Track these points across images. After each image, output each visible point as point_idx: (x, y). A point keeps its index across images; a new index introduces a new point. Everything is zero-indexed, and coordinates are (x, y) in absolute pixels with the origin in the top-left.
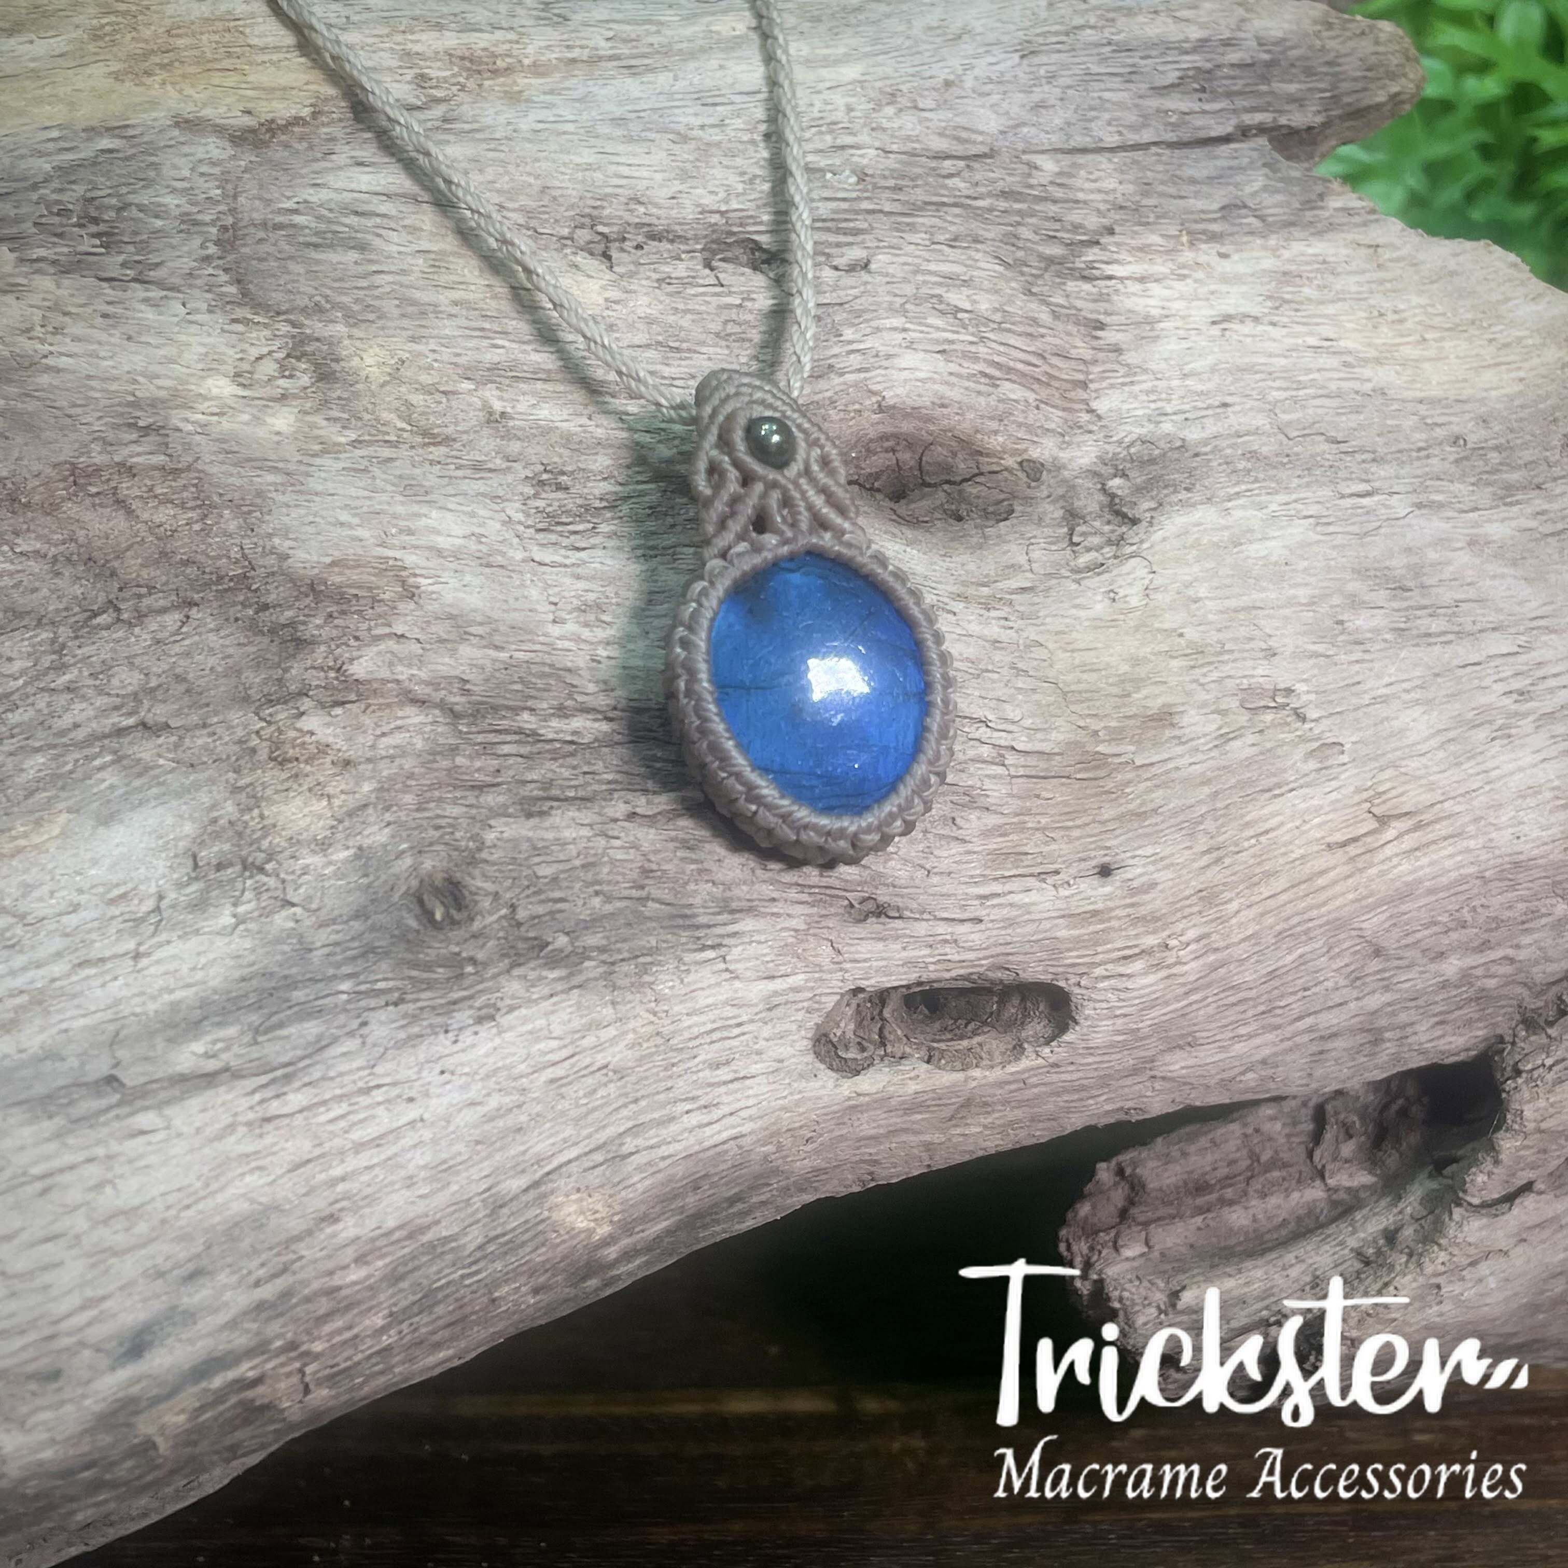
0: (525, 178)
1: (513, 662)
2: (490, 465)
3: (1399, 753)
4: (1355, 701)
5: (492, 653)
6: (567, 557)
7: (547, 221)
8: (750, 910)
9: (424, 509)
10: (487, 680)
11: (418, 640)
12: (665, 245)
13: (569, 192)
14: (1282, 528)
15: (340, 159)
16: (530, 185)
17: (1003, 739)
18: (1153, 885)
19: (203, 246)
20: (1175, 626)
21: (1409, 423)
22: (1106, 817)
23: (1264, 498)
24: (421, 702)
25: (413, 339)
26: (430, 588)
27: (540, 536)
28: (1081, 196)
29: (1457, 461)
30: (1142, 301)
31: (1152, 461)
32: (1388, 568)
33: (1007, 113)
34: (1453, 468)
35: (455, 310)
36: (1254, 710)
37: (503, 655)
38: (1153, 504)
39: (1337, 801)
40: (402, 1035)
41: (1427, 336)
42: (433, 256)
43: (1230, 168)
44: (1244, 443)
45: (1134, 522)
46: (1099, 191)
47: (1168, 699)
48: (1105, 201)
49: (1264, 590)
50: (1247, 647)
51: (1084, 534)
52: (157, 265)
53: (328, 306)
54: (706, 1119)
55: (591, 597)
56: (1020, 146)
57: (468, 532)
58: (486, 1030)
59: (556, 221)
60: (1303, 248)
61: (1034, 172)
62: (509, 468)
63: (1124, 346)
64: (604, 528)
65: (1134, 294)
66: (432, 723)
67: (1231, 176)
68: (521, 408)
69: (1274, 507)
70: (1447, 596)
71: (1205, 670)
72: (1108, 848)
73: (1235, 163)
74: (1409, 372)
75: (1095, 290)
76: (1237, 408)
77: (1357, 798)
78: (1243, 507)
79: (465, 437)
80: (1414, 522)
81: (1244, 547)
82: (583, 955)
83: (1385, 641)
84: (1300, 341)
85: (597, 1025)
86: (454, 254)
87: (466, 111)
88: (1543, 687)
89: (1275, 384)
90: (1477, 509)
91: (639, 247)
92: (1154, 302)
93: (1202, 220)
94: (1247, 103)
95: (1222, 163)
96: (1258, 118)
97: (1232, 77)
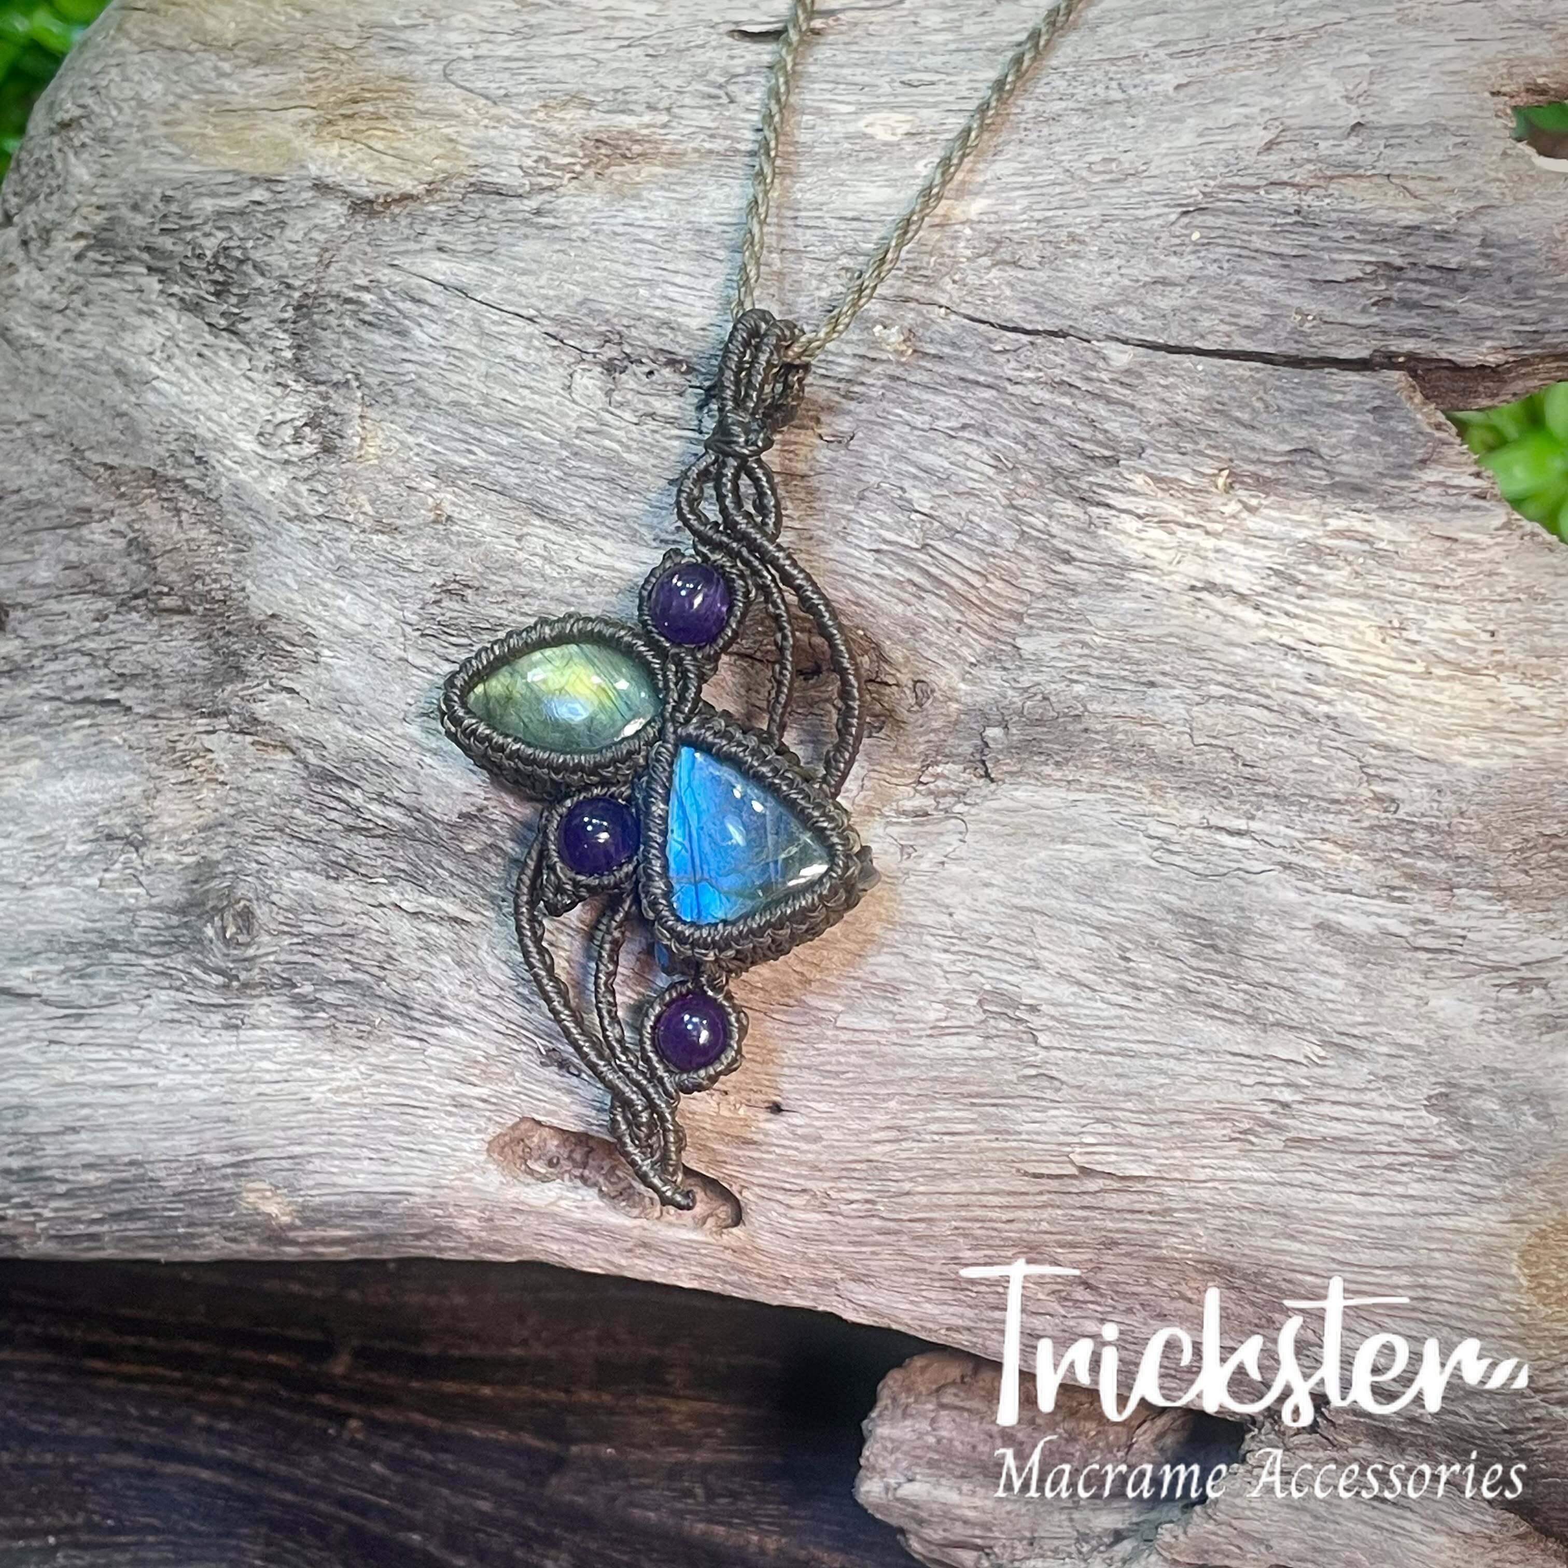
0: (573, 287)
1: (363, 745)
2: (412, 566)
3: (1119, 1114)
4: (1101, 1045)
5: (350, 731)
6: (435, 666)
7: (576, 333)
8: (456, 1022)
9: (344, 592)
10: (339, 753)
11: (307, 700)
12: (676, 378)
13: (609, 307)
14: (1120, 839)
15: (428, 242)
16: (574, 295)
18: (818, 1139)
19: (283, 310)
20: (951, 902)
21: (1342, 767)
24: (293, 753)
25: (411, 430)
26: (329, 660)
27: (421, 641)
28: (1139, 401)
29: (1371, 828)
30: (1130, 543)
32: (1210, 922)
34: (1360, 835)
35: (452, 410)
36: (989, 1014)
37: (357, 735)
38: (1016, 768)
39: (1038, 1133)
40: (168, 1016)
42: (456, 353)
43: (1329, 405)
45: (990, 780)
46: (1163, 400)
47: (902, 974)
48: (1163, 413)
50: (1013, 950)
51: (937, 776)
52: (247, 320)
53: (355, 384)
54: (385, 1170)
57: (368, 622)
58: (228, 1035)
59: (588, 334)
60: (1358, 522)
61: (1101, 364)
62: (425, 572)
63: (1081, 588)
65: (1124, 532)
66: (294, 773)
67: (1323, 415)
68: (466, 515)
70: (1259, 973)
71: (955, 958)
72: (781, 1090)
73: (1339, 397)
74: (1383, 706)
75: (1084, 517)
76: (1161, 691)
77: (1058, 1139)
78: (1093, 805)
79: (409, 531)
80: (1267, 881)
82: (322, 1006)
83: (1165, 995)
84: (1275, 636)
85: (314, 1064)
86: (473, 356)
87: (563, 204)
88: (1311, 1108)
89: (1220, 678)
90: (1349, 892)
91: (651, 373)
92: (1140, 547)
93: (1260, 461)
94: (1405, 323)
95: (1325, 396)
96: (1410, 345)
97: (1424, 282)
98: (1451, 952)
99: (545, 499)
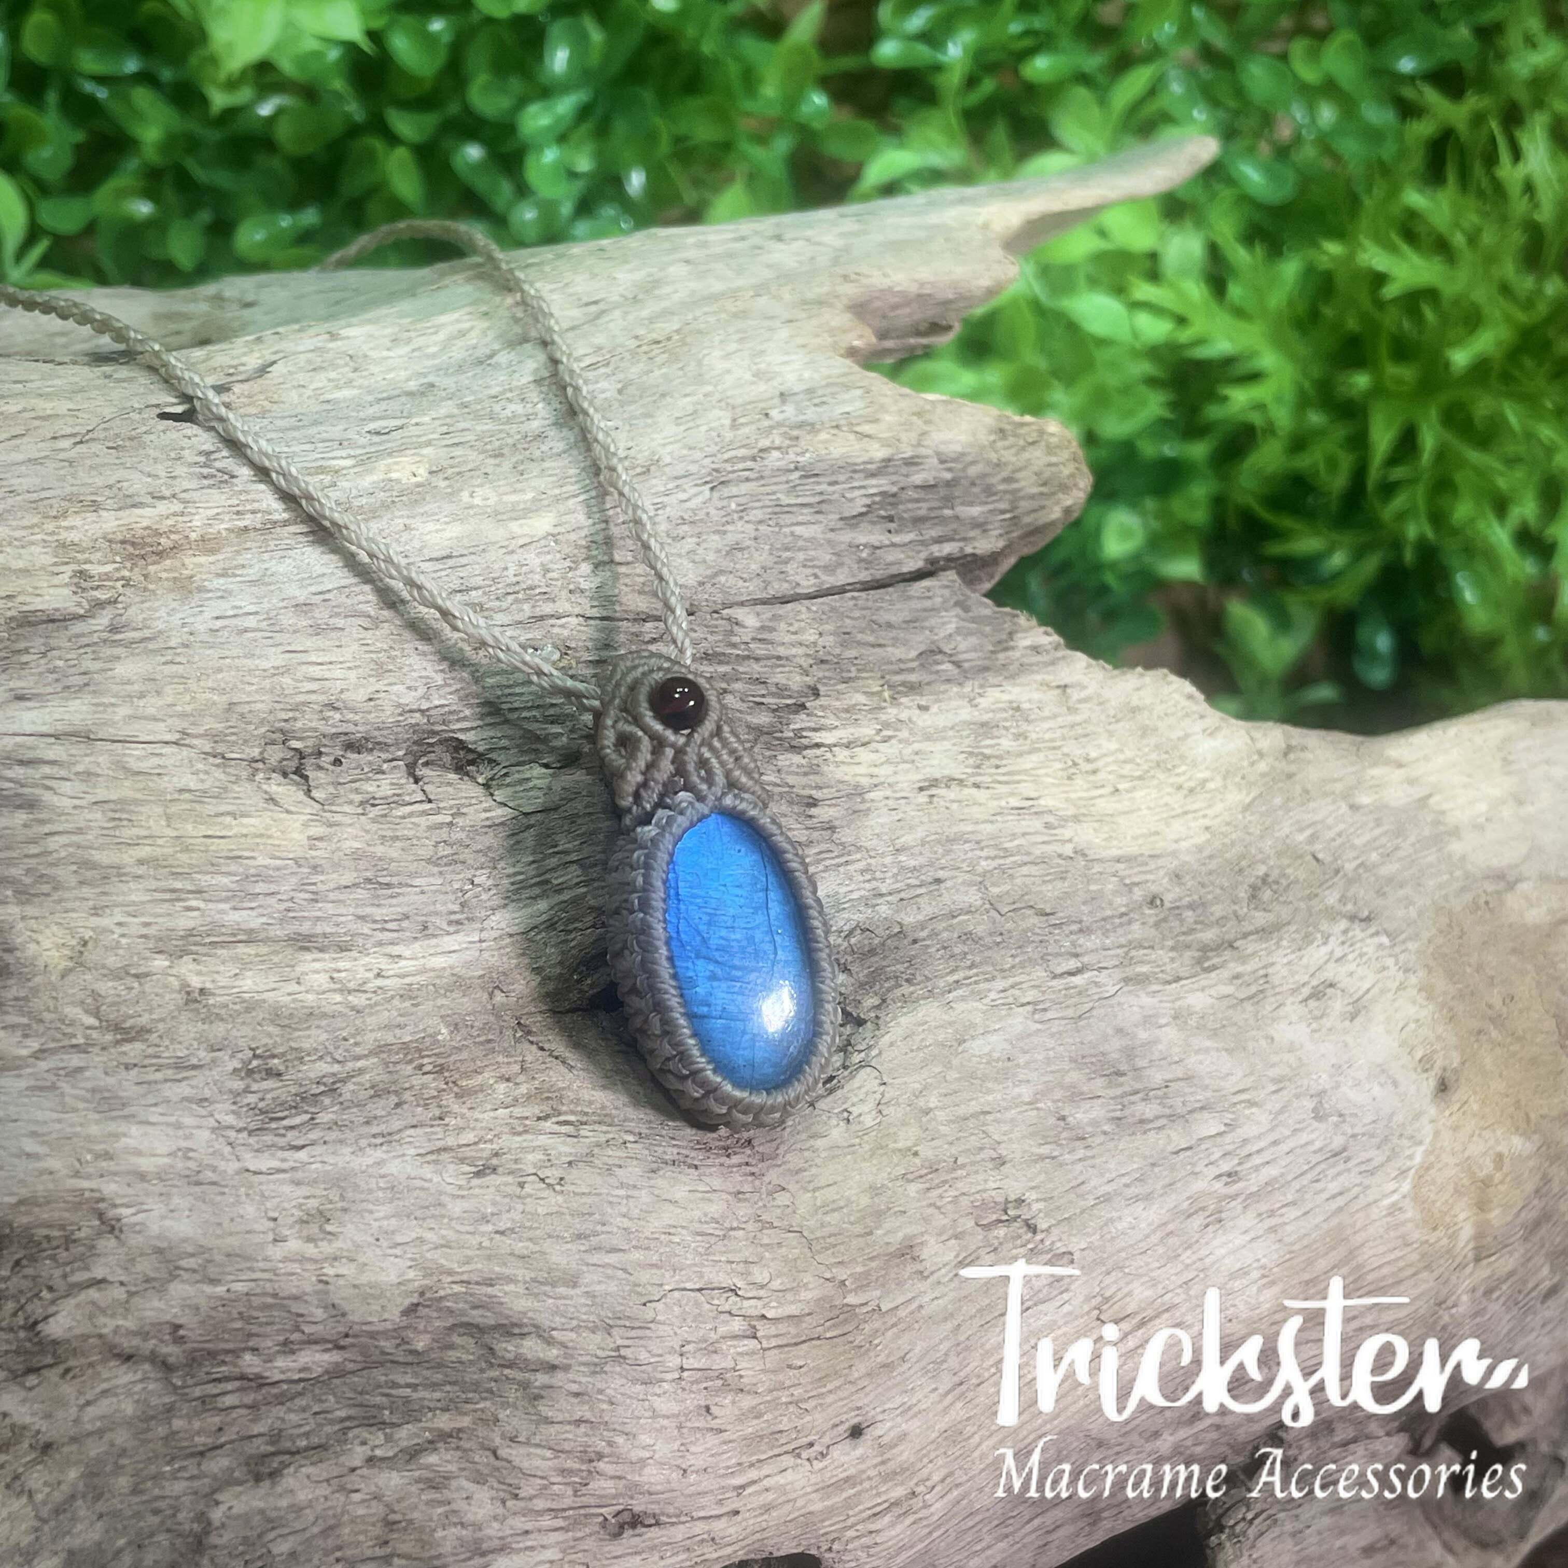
0: (208, 695)
1: (232, 1296)
2: (194, 1061)
3: (1123, 1255)
4: (1082, 1203)
5: (208, 1289)
6: (284, 1160)
7: (234, 743)
8: (504, 1548)
9: (123, 1127)
10: (202, 1322)
11: (122, 1284)
12: (365, 758)
13: (259, 706)
14: (1001, 1019)
16: (214, 703)
17: (751, 1307)
18: (902, 1437)
20: (909, 1143)
21: (1111, 885)
22: (856, 1375)
23: (983, 986)
24: (128, 1358)
25: (95, 911)
26: (133, 1219)
27: (252, 1141)
28: (781, 651)
29: (1157, 925)
30: (851, 770)
31: (872, 952)
32: (1103, 1054)
33: (705, 561)
34: (1153, 932)
35: (140, 871)
36: (987, 1227)
37: (220, 1290)
38: (876, 1001)
39: (1070, 1313)
41: (1120, 787)
42: (112, 806)
43: (925, 610)
44: (960, 923)
45: (860, 1022)
46: (800, 644)
47: (910, 1230)
48: (808, 655)
49: (989, 1091)
50: (978, 1158)
55: (313, 1203)
56: (719, 598)
57: (174, 1148)
59: (246, 741)
60: (998, 695)
61: (736, 628)
62: (213, 1061)
63: (837, 823)
64: (324, 1117)
65: (843, 763)
66: (141, 1381)
67: (926, 619)
68: (223, 981)
69: (993, 995)
70: (1157, 1077)
71: (940, 1191)
72: (859, 1408)
73: (928, 604)
74: (1106, 828)
75: (804, 762)
76: (949, 884)
77: (1086, 1308)
78: (963, 999)
79: (161, 1026)
80: (1122, 1000)
81: (967, 1045)
83: (1105, 1133)
84: (1003, 803)
86: (136, 802)
87: (134, 614)
88: (1248, 1165)
89: (984, 854)
90: (1178, 979)
91: (337, 762)
92: (862, 770)
93: (901, 671)
94: (934, 533)
95: (916, 604)
96: (948, 549)
97: (917, 501)
98: (1261, 991)
99: (306, 928)
